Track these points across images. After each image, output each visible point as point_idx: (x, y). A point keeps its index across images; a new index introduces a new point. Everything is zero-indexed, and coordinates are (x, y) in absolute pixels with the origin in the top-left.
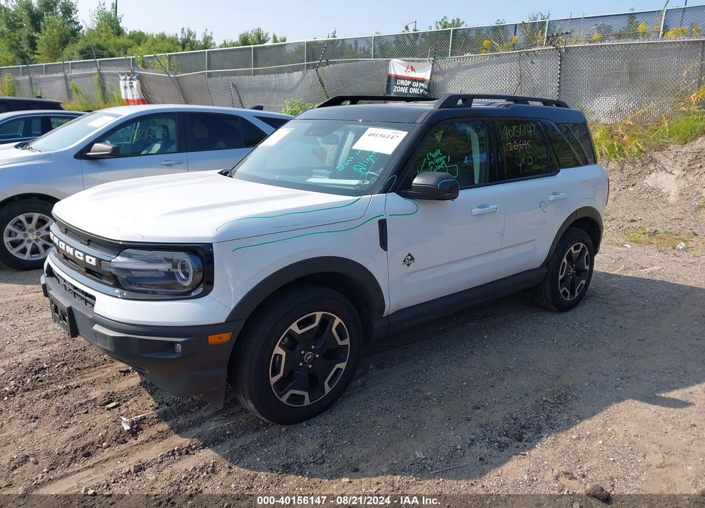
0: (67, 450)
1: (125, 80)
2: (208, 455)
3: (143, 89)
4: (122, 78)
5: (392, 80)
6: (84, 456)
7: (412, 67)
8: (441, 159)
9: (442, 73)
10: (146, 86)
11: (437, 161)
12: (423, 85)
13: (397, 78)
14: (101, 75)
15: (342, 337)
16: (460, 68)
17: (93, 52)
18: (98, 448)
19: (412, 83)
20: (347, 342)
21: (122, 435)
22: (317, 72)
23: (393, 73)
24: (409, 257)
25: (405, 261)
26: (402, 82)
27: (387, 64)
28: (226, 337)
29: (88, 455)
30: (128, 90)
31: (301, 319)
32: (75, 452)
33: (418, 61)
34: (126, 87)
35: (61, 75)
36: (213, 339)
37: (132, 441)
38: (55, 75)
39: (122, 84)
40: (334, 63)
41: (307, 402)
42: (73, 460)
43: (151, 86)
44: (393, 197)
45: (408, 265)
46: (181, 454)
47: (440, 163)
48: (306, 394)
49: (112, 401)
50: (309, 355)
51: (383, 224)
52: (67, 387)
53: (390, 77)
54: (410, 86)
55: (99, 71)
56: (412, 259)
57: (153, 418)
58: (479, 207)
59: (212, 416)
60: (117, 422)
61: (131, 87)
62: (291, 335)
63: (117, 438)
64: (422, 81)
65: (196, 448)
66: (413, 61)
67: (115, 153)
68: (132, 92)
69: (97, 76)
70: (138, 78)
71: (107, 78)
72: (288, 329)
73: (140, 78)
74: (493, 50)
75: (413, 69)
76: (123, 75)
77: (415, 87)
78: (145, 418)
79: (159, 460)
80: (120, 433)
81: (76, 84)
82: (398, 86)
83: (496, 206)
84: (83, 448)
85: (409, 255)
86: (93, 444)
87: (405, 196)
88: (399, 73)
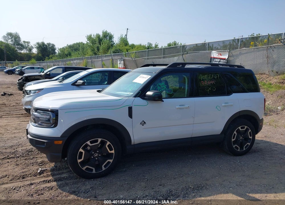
0: (18, 175)
1: (119, 61)
2: (54, 184)
3: (124, 64)
4: (119, 60)
5: (212, 59)
6: (22, 178)
7: (220, 54)
8: (164, 86)
9: (233, 56)
10: (125, 63)
11: (162, 87)
12: (225, 61)
13: (214, 58)
14: (113, 59)
15: (111, 150)
16: (241, 54)
17: (117, 52)
18: (28, 176)
19: (220, 60)
20: (113, 152)
21: (36, 174)
22: (183, 57)
23: (212, 56)
24: (143, 122)
25: (141, 123)
26: (216, 60)
27: (210, 53)
28: (60, 142)
29: (23, 178)
30: (120, 64)
31: (91, 140)
32: (20, 176)
33: (223, 51)
34: (119, 63)
35: (101, 59)
36: (56, 142)
37: (38, 176)
38: (99, 59)
39: (118, 62)
40: (190, 53)
41: (94, 172)
42: (19, 179)
43: (127, 63)
44: (139, 99)
45: (143, 125)
46: (46, 182)
47: (163, 88)
48: (94, 169)
49: (42, 163)
50: (96, 154)
51: (130, 109)
52: (33, 157)
53: (211, 58)
54: (220, 61)
55: (112, 58)
56: (145, 123)
57: (49, 170)
58: (180, 106)
59: (66, 172)
60: (38, 170)
61: (121, 63)
62: (87, 145)
63: (35, 174)
64: (224, 59)
65: (52, 181)
66: (221, 51)
67: (83, 84)
68: (121, 65)
69: (111, 60)
70: (123, 60)
71: (114, 60)
72: (86, 143)
73: (124, 60)
74: (256, 46)
75: (221, 55)
76: (119, 59)
77: (222, 62)
78: (46, 170)
79: (38, 183)
80: (36, 173)
81: (104, 63)
82: (214, 61)
83: (188, 106)
84: (23, 176)
85: (143, 121)
86: (26, 175)
87: (144, 99)
88: (215, 56)
